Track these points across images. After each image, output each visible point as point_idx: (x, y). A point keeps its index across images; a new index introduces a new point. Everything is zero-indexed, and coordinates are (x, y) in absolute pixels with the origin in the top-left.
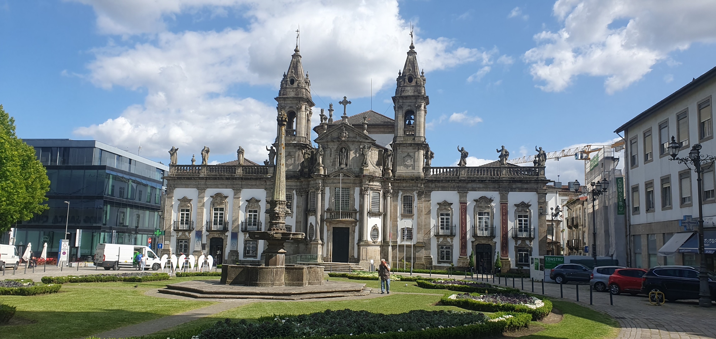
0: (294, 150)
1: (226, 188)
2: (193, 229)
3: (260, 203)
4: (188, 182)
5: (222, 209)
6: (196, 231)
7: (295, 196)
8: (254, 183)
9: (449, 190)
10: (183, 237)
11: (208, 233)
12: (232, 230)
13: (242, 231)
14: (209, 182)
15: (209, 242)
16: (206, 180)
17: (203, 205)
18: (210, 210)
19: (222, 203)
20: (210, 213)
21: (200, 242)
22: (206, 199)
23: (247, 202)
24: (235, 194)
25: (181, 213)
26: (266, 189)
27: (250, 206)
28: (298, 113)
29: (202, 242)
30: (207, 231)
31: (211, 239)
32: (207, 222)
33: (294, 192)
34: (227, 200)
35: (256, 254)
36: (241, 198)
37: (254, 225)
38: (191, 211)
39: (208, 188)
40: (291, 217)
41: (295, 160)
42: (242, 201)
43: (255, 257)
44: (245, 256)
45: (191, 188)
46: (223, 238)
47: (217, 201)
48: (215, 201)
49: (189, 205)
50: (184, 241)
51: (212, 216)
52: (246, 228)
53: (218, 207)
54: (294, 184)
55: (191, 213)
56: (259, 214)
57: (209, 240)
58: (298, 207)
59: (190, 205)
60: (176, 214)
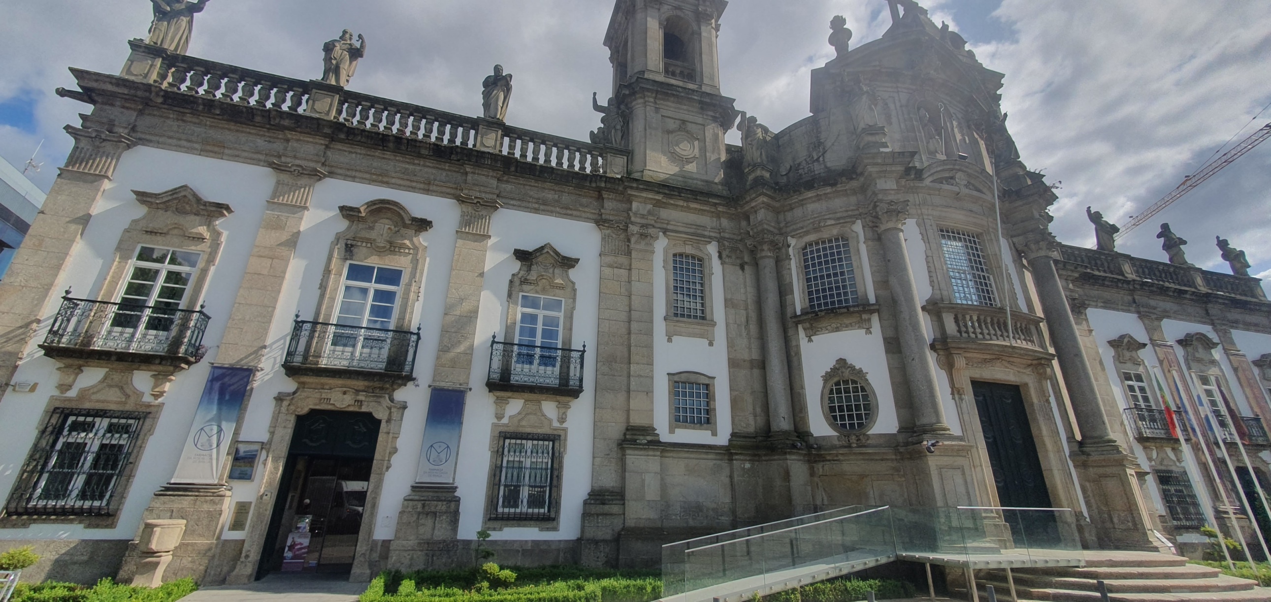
0: (700, 120)
1: (427, 191)
2: (197, 353)
3: (573, 273)
4: (228, 134)
5: (391, 276)
6: (214, 368)
7: (716, 267)
8: (550, 196)
9: (1118, 310)
10: (111, 399)
11: (289, 385)
12: (436, 373)
13: (492, 386)
14: (341, 155)
15: (285, 434)
16: (332, 139)
17: (292, 242)
18: (327, 271)
19: (393, 248)
20: (323, 287)
21: (229, 428)
22: (308, 220)
23: (518, 264)
24: (467, 221)
25: (132, 264)
26: (600, 222)
27: (533, 276)
28: (703, 28)
29: (236, 433)
30: (290, 369)
31: (300, 419)
32: (298, 325)
33: (712, 249)
34: (423, 239)
35: (555, 504)
36: (490, 242)
37: (547, 360)
38: (211, 260)
39: (331, 174)
40: (706, 342)
41: (703, 150)
42: (496, 247)
43: (549, 520)
44: (494, 517)
45: (235, 158)
46: (380, 414)
47: (373, 235)
48: (364, 234)
49: (203, 230)
50: (102, 424)
51: (333, 299)
52: (506, 373)
53: (374, 261)
54: (706, 220)
55: (204, 272)
56: (570, 317)
57: (292, 419)
58: (729, 303)
59: (207, 235)
60: (100, 262)
